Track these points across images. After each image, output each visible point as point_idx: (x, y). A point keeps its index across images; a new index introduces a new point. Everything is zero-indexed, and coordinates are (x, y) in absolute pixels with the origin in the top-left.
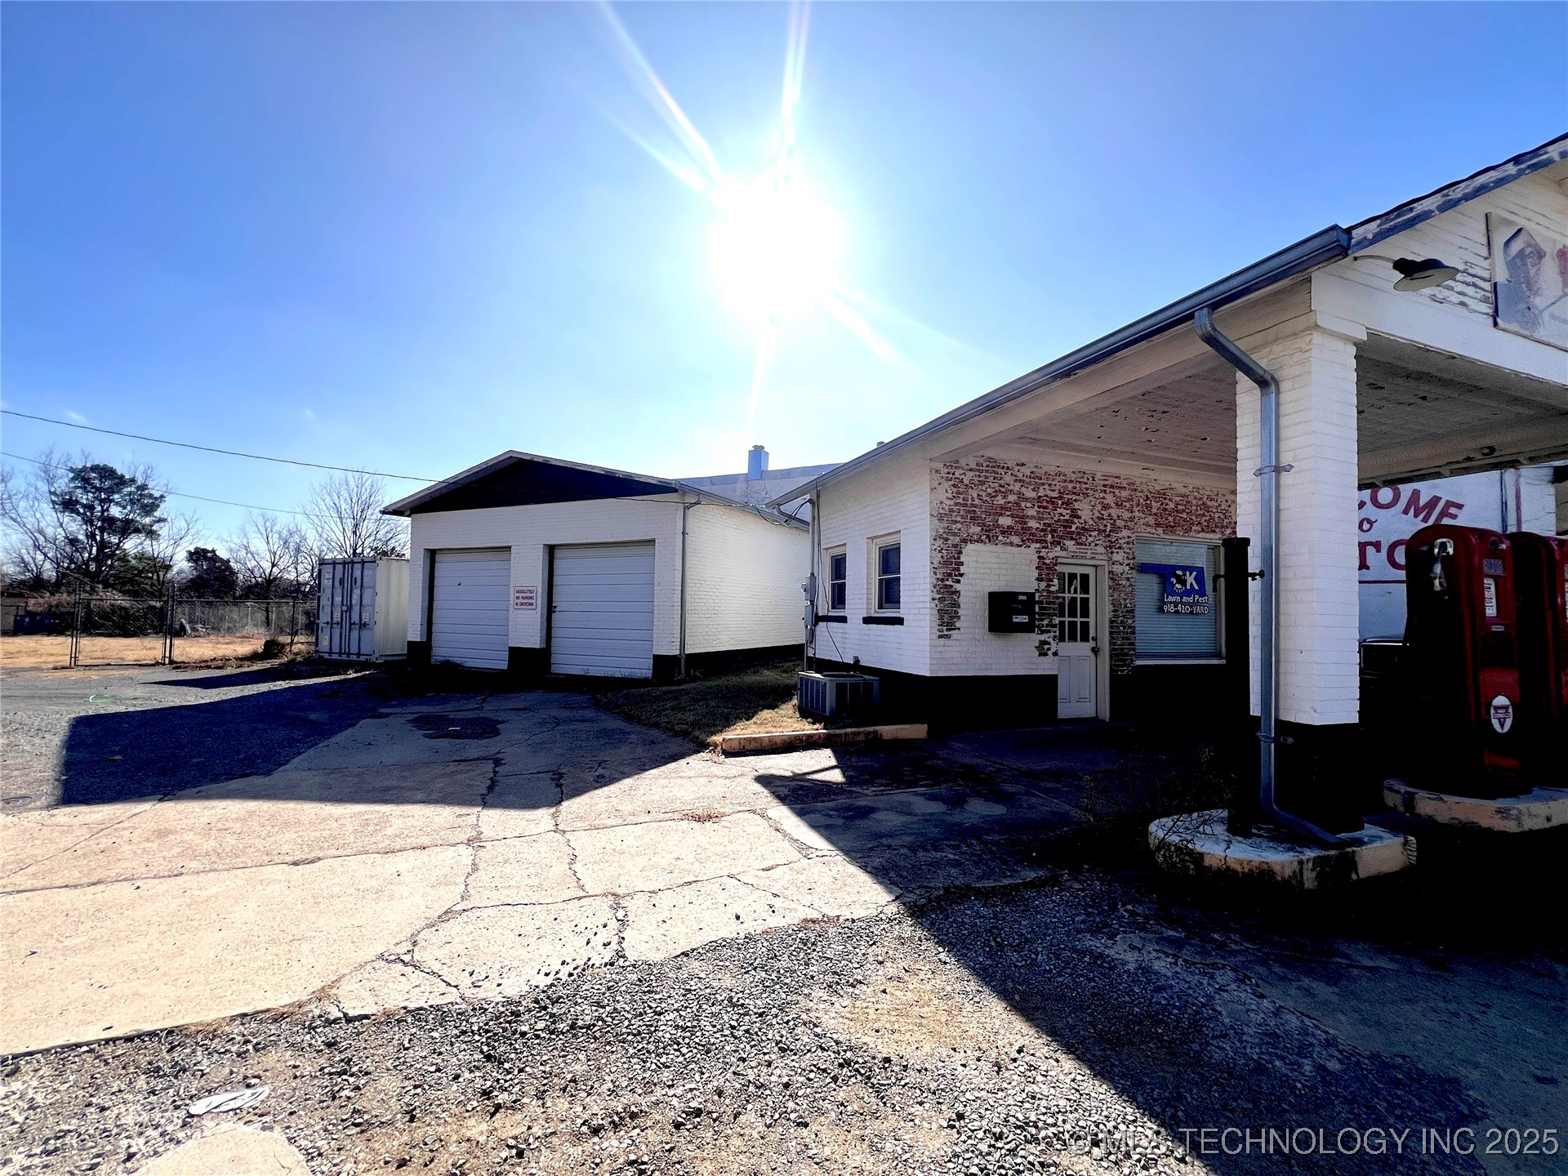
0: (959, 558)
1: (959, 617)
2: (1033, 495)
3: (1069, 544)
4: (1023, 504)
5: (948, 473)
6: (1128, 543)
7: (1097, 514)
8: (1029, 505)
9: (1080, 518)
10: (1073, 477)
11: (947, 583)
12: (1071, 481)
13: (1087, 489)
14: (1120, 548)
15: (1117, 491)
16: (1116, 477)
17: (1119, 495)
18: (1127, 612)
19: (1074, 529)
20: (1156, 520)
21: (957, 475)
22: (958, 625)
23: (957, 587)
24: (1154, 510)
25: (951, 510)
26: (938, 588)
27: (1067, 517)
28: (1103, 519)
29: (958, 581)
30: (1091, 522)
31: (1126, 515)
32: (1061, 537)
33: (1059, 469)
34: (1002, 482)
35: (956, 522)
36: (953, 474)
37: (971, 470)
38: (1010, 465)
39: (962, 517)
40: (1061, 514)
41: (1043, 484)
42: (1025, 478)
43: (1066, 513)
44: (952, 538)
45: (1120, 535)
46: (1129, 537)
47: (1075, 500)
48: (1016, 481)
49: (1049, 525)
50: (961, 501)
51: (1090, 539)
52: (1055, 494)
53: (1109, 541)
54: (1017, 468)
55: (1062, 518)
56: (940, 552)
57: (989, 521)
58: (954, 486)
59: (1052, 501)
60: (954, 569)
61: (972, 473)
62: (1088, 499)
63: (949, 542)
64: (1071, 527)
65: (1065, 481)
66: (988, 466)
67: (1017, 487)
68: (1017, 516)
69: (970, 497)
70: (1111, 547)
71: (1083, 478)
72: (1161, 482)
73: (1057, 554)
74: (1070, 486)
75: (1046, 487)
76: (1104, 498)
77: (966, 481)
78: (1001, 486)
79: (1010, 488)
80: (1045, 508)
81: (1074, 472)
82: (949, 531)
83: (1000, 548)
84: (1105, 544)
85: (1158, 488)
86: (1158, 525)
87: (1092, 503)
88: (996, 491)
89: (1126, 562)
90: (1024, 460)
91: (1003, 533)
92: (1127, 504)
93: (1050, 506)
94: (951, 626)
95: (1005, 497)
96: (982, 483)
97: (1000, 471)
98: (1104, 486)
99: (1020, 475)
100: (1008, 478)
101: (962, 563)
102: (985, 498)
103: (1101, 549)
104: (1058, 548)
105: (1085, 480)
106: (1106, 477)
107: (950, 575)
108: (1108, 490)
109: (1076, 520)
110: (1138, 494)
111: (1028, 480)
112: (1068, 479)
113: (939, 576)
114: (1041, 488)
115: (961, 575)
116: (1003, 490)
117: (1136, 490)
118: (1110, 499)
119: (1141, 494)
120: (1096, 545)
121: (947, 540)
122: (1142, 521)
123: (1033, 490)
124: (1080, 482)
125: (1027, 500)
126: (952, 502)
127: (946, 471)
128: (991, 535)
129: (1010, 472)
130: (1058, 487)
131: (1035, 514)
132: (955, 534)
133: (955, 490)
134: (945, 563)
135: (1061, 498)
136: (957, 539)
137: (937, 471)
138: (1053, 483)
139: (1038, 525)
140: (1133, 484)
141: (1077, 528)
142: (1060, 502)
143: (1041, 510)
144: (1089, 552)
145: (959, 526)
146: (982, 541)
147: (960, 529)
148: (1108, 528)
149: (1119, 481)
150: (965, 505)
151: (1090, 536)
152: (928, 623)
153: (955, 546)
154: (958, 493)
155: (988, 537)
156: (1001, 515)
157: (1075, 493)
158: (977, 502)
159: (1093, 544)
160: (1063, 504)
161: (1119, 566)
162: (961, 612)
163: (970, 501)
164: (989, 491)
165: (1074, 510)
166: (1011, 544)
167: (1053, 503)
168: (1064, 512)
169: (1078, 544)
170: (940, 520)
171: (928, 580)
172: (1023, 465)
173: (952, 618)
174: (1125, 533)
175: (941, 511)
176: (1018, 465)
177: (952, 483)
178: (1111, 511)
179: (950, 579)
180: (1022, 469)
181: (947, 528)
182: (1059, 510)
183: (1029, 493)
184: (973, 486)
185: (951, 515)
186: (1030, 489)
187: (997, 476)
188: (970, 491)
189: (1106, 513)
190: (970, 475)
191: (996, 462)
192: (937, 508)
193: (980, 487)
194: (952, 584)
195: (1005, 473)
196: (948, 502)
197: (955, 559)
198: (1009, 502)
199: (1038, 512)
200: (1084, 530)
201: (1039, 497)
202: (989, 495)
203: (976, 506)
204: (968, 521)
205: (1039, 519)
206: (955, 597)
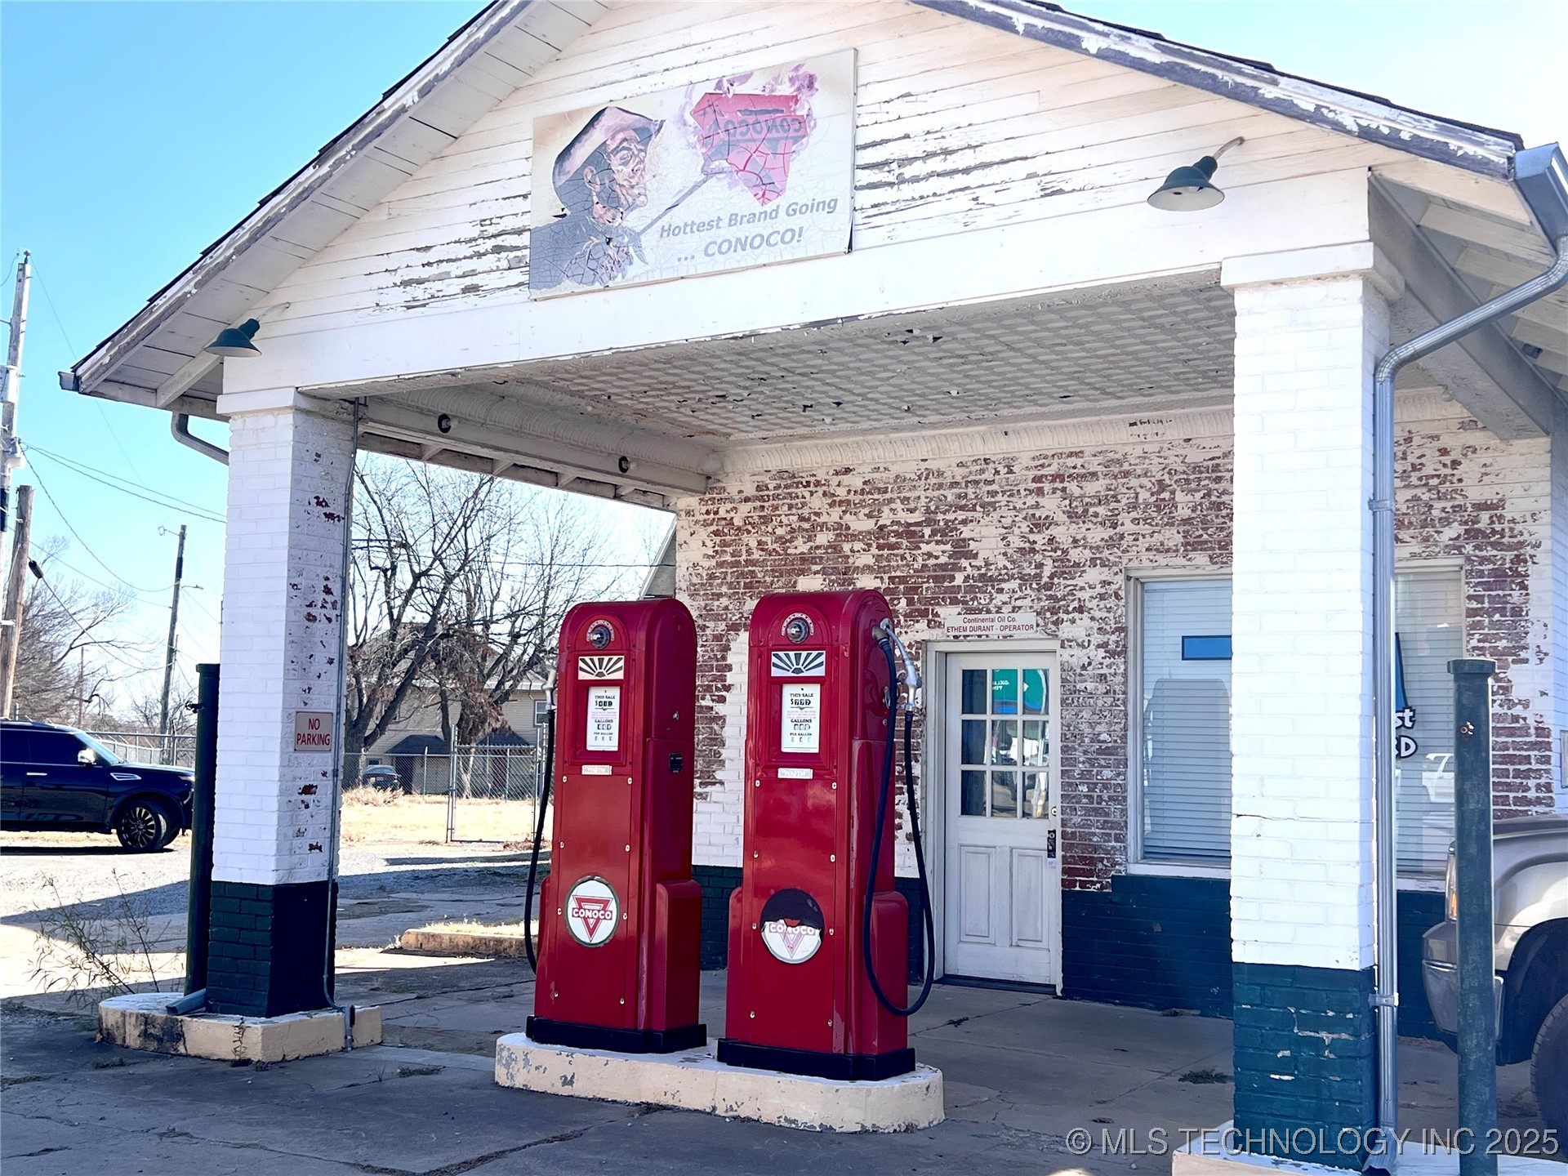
0: (724, 658)
1: (722, 763)
2: (869, 525)
3: (949, 614)
4: (846, 547)
6: (1102, 597)
7: (1016, 542)
8: (858, 546)
9: (975, 556)
10: (959, 473)
11: (703, 703)
12: (954, 484)
13: (993, 494)
14: (1080, 610)
15: (1073, 487)
16: (1071, 455)
17: (1077, 492)
18: (1100, 751)
19: (959, 579)
20: (1186, 534)
21: (722, 514)
22: (719, 775)
23: (720, 709)
24: (1183, 512)
25: (712, 577)
27: (943, 559)
28: (1033, 551)
29: (722, 700)
30: (1002, 562)
31: (1098, 535)
32: (928, 601)
34: (805, 512)
36: (716, 513)
37: (747, 500)
38: (821, 476)
40: (930, 555)
41: (891, 501)
42: (851, 497)
43: (941, 552)
44: (711, 624)
45: (1080, 582)
46: (1105, 583)
47: (964, 522)
48: (831, 505)
49: (903, 580)
51: (1000, 598)
52: (917, 517)
53: (1050, 597)
54: (835, 480)
55: (932, 562)
58: (716, 533)
59: (910, 533)
60: (715, 679)
61: (750, 505)
62: (996, 515)
63: (708, 631)
64: (952, 578)
65: (940, 486)
66: (778, 487)
67: (835, 515)
68: (835, 571)
69: (744, 549)
70: (1054, 612)
71: (982, 471)
72: (1207, 443)
73: (919, 637)
74: (950, 495)
75: (898, 505)
76: (1037, 506)
77: (738, 522)
78: (802, 519)
79: (824, 518)
80: (892, 547)
81: (961, 465)
82: (708, 613)
84: (1037, 606)
85: (1195, 456)
86: (1192, 546)
87: (1007, 522)
88: (793, 531)
89: (1097, 639)
90: (846, 463)
92: (1101, 510)
93: (905, 542)
94: (707, 778)
95: (810, 539)
96: (766, 520)
97: (801, 491)
98: (1037, 479)
99: (841, 492)
100: (817, 502)
101: (729, 668)
102: (770, 547)
103: (1026, 617)
104: (923, 624)
105: (989, 476)
106: (1042, 459)
107: (708, 689)
108: (1047, 487)
109: (964, 563)
110: (1134, 482)
111: (858, 498)
112: (950, 480)
114: (886, 509)
115: (728, 688)
116: (806, 526)
117: (1126, 474)
118: (1051, 505)
119: (1145, 481)
120: (1015, 609)
121: (703, 628)
122: (1143, 544)
123: (869, 516)
124: (976, 482)
125: (854, 537)
126: (713, 562)
127: (703, 510)
129: (820, 490)
130: (923, 500)
131: (871, 561)
132: (717, 618)
133: (718, 539)
135: (929, 522)
136: (722, 626)
137: (688, 513)
138: (912, 494)
140: (1119, 462)
141: (967, 578)
142: (927, 531)
143: (886, 552)
144: (997, 625)
145: (724, 601)
147: (726, 608)
148: (1047, 571)
149: (1079, 462)
150: (732, 565)
151: (1001, 591)
153: (718, 638)
154: (724, 544)
156: (802, 572)
157: (962, 508)
158: (756, 555)
159: (1006, 609)
160: (934, 533)
161: (1077, 651)
162: (725, 753)
163: (744, 557)
164: (780, 531)
165: (960, 543)
167: (912, 534)
168: (935, 549)
169: (970, 611)
170: (693, 595)
172: (848, 471)
174: (1094, 575)
176: (837, 473)
177: (714, 528)
178: (1053, 531)
179: (708, 697)
180: (846, 479)
181: (705, 608)
182: (925, 548)
183: (861, 524)
184: (750, 527)
185: (711, 585)
186: (861, 515)
187: (794, 502)
188: (745, 537)
189: (1040, 539)
190: (745, 508)
191: (794, 476)
192: (687, 577)
193: (763, 527)
194: (710, 704)
195: (812, 494)
196: (707, 563)
197: (717, 660)
198: (818, 547)
199: (878, 558)
200: (988, 580)
201: (882, 528)
202: (780, 539)
203: (754, 563)
204: (742, 590)
205: (877, 570)
206: (716, 727)
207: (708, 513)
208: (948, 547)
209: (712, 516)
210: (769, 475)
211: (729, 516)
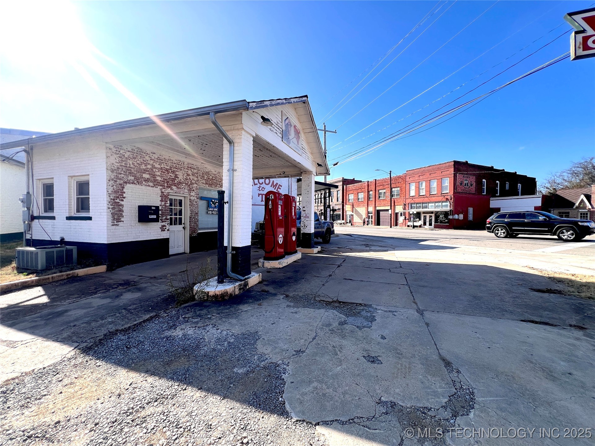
0: (123, 190)
1: (123, 216)
2: (159, 166)
3: (174, 187)
4: (154, 170)
5: (116, 151)
6: (196, 189)
7: (185, 177)
8: (157, 170)
9: (179, 178)
10: (176, 162)
11: (116, 201)
12: (175, 163)
13: (181, 167)
14: (193, 191)
15: (192, 170)
16: (192, 164)
17: (193, 171)
18: (196, 214)
19: (176, 182)
20: (206, 182)
21: (121, 152)
22: (122, 219)
23: (122, 203)
24: (205, 178)
25: (118, 168)
26: (111, 203)
27: (173, 177)
28: (187, 179)
29: (123, 200)
30: (183, 180)
32: (171, 185)
33: (170, 158)
34: (145, 159)
35: (121, 174)
36: (119, 152)
37: (129, 151)
38: (148, 152)
39: (124, 172)
41: (163, 163)
44: (119, 181)
45: (193, 186)
46: (197, 187)
47: (176, 171)
48: (151, 160)
49: (166, 180)
50: (123, 164)
51: (182, 186)
52: (168, 168)
53: (189, 188)
54: (151, 154)
56: (112, 186)
57: (138, 175)
60: (120, 195)
62: (182, 171)
64: (175, 181)
65: (172, 163)
66: (137, 151)
67: (152, 162)
68: (152, 174)
70: (190, 190)
71: (180, 163)
73: (169, 191)
74: (174, 165)
75: (165, 164)
76: (188, 172)
77: (126, 156)
78: (144, 161)
79: (148, 162)
80: (164, 172)
81: (176, 160)
82: (117, 178)
83: (143, 187)
85: (207, 171)
86: (206, 184)
87: (183, 173)
88: (141, 163)
89: (196, 196)
91: (145, 181)
92: (196, 175)
93: (166, 172)
94: (119, 220)
95: (146, 166)
96: (134, 158)
97: (143, 154)
98: (188, 167)
99: (153, 158)
100: (147, 158)
101: (124, 193)
102: (136, 165)
103: (186, 191)
104: (170, 189)
105: (180, 164)
106: (188, 164)
107: (118, 197)
108: (189, 169)
109: (177, 179)
110: (200, 172)
111: (157, 160)
112: (174, 162)
113: (111, 197)
115: (124, 198)
116: (145, 162)
117: (199, 170)
118: (190, 172)
120: (185, 189)
121: (116, 181)
122: (201, 182)
123: (159, 164)
126: (119, 164)
127: (115, 150)
128: (139, 181)
129: (148, 156)
130: (169, 165)
131: (160, 174)
132: (120, 179)
133: (120, 159)
134: (116, 192)
135: (171, 169)
136: (122, 182)
137: (110, 149)
138: (167, 163)
139: (161, 179)
140: (198, 168)
142: (170, 171)
144: (182, 191)
145: (123, 175)
146: (135, 184)
147: (123, 177)
148: (189, 183)
149: (192, 166)
150: (125, 167)
152: (106, 219)
153: (121, 184)
154: (122, 160)
155: (138, 182)
156: (144, 173)
157: (176, 168)
158: (132, 166)
159: (183, 189)
161: (193, 197)
162: (124, 214)
163: (128, 165)
164: (138, 162)
165: (176, 175)
166: (149, 186)
167: (167, 171)
168: (172, 175)
169: (178, 188)
170: (112, 172)
171: (106, 199)
172: (154, 153)
173: (119, 216)
174: (195, 185)
175: (113, 168)
177: (118, 155)
178: (190, 177)
179: (118, 199)
180: (154, 155)
181: (116, 176)
182: (170, 174)
183: (157, 166)
184: (130, 159)
185: (118, 170)
186: (157, 164)
187: (142, 156)
188: (128, 161)
189: (188, 177)
190: (128, 153)
191: (141, 150)
192: (110, 166)
193: (134, 160)
194: (119, 201)
195: (146, 156)
196: (117, 164)
197: (121, 190)
198: (148, 168)
199: (161, 174)
200: (180, 183)
201: (162, 168)
202: (138, 164)
203: (131, 168)
204: (128, 174)
205: (161, 177)
206: (121, 207)
208: (174, 175)
210: (135, 147)
211: (123, 154)
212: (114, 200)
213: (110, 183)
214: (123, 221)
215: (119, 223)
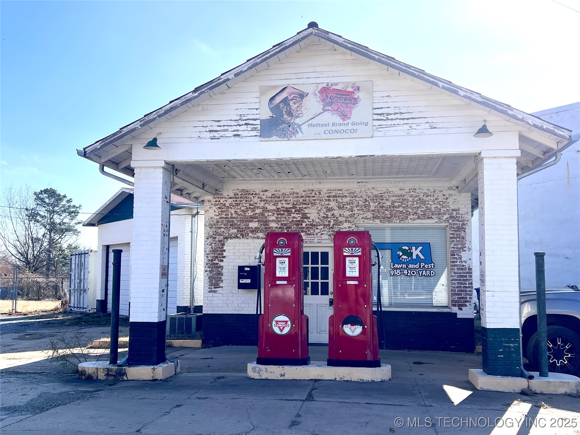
0: (222, 248)
1: (222, 281)
2: (274, 208)
4: (266, 214)
7: (322, 215)
8: (270, 214)
9: (309, 218)
10: (303, 194)
11: (215, 262)
12: (302, 197)
13: (315, 200)
15: (339, 199)
16: (339, 190)
17: (341, 201)
19: (304, 225)
20: (373, 214)
21: (221, 202)
22: (221, 285)
23: (221, 264)
24: (372, 208)
25: (218, 222)
26: (209, 265)
27: (299, 219)
28: (328, 217)
29: (222, 261)
30: (318, 220)
31: (347, 213)
33: (293, 190)
34: (252, 203)
35: (221, 228)
36: (219, 201)
37: (230, 198)
38: (257, 192)
39: (225, 225)
40: (294, 217)
41: (281, 201)
42: (268, 199)
43: (298, 217)
44: (218, 237)
45: (342, 227)
46: (349, 227)
47: (305, 208)
48: (260, 201)
49: (285, 225)
50: (224, 216)
51: (317, 231)
52: (290, 206)
53: (333, 231)
54: (262, 193)
55: (295, 219)
56: (210, 245)
57: (242, 226)
58: (219, 208)
59: (288, 210)
60: (219, 254)
61: (232, 200)
62: (316, 207)
63: (216, 239)
64: (302, 225)
65: (297, 197)
66: (242, 194)
67: (262, 204)
68: (262, 221)
69: (230, 213)
71: (311, 193)
72: (379, 189)
74: (301, 200)
75: (283, 202)
76: (328, 204)
77: (227, 205)
78: (250, 205)
79: (258, 205)
80: (282, 215)
81: (304, 191)
82: (216, 233)
83: (250, 241)
84: (329, 233)
85: (376, 193)
86: (375, 218)
87: (319, 208)
88: (247, 208)
90: (266, 189)
91: (252, 232)
92: (348, 206)
93: (286, 213)
94: (217, 286)
95: (253, 211)
96: (237, 205)
97: (250, 196)
98: (328, 197)
99: (264, 197)
100: (256, 200)
101: (225, 251)
102: (239, 213)
103: (325, 237)
105: (313, 195)
106: (330, 191)
107: (217, 257)
108: (331, 199)
109: (306, 220)
110: (358, 199)
111: (270, 199)
112: (300, 195)
113: (209, 258)
114: (279, 203)
115: (224, 257)
116: (252, 207)
117: (356, 197)
118: (333, 204)
119: (361, 199)
120: (322, 234)
121: (215, 238)
122: (361, 216)
123: (274, 205)
124: (309, 197)
125: (269, 211)
126: (218, 217)
128: (244, 233)
129: (257, 196)
130: (292, 201)
131: (275, 219)
132: (220, 235)
133: (220, 210)
134: (214, 251)
135: (294, 208)
136: (222, 237)
138: (288, 199)
139: (277, 225)
140: (353, 193)
141: (306, 225)
142: (293, 210)
143: (280, 216)
144: (316, 239)
145: (223, 230)
146: (238, 237)
147: (223, 232)
148: (332, 223)
149: (341, 192)
150: (226, 218)
151: (317, 229)
152: (203, 284)
153: (220, 241)
154: (222, 211)
155: (242, 235)
156: (251, 221)
157: (305, 204)
158: (234, 215)
159: (319, 234)
160: (296, 211)
162: (223, 278)
163: (230, 216)
164: (243, 208)
165: (303, 214)
166: (258, 238)
167: (289, 211)
168: (296, 216)
170: (211, 228)
171: (203, 261)
172: (266, 191)
173: (218, 281)
174: (346, 225)
175: (211, 223)
176: (262, 191)
177: (219, 206)
178: (334, 212)
179: (217, 260)
180: (266, 193)
181: (215, 232)
182: (293, 215)
183: (271, 207)
184: (232, 207)
185: (217, 224)
186: (271, 205)
187: (247, 199)
188: (230, 210)
189: (330, 214)
190: (230, 201)
191: (247, 191)
192: (208, 222)
193: (237, 207)
194: (218, 262)
195: (254, 197)
196: (216, 217)
197: (220, 248)
198: (256, 214)
199: (277, 218)
200: (313, 225)
201: (278, 209)
202: (243, 211)
203: (234, 218)
204: (229, 226)
205: (277, 221)
206: (220, 269)
207: (216, 201)
208: (300, 215)
209: (218, 202)
210: (239, 191)
211: (224, 203)
212: (212, 260)
213: (209, 241)
214: (222, 287)
215: (217, 289)
